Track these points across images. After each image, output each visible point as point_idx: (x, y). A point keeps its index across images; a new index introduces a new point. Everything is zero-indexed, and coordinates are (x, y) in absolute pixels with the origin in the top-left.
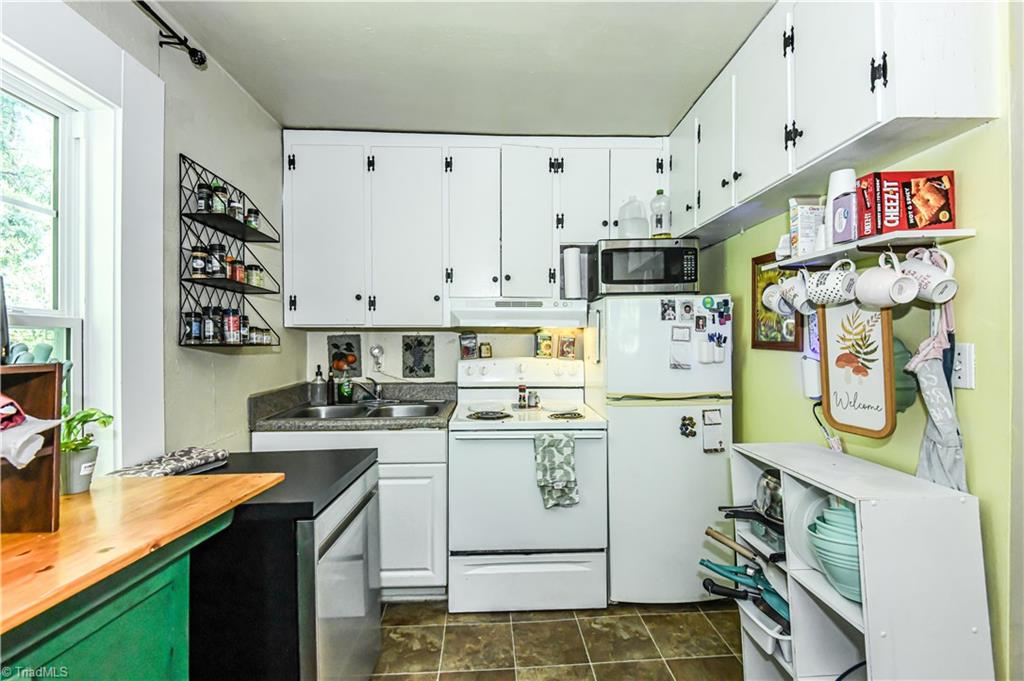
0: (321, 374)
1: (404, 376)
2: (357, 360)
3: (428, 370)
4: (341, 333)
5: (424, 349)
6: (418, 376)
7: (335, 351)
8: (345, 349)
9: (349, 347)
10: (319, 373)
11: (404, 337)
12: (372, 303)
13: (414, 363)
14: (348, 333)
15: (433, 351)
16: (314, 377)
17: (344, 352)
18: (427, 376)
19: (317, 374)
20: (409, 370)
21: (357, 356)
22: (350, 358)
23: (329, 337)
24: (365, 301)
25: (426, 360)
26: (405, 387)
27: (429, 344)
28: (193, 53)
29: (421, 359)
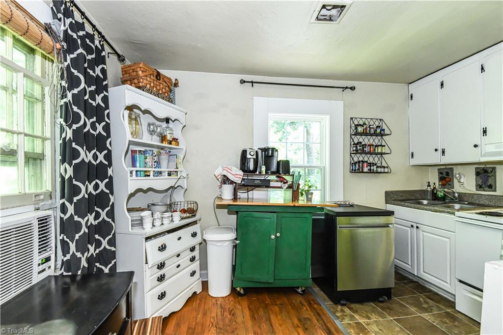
0: (430, 186)
1: (477, 190)
2: (451, 180)
3: (491, 187)
4: (444, 167)
5: (489, 174)
6: (484, 191)
7: (441, 175)
8: (446, 175)
9: (447, 174)
10: (429, 186)
11: (476, 168)
12: (443, 152)
13: (482, 182)
14: (447, 167)
15: (495, 176)
16: (426, 187)
17: (445, 176)
18: (490, 191)
19: (428, 186)
20: (479, 187)
21: (452, 178)
22: (447, 179)
23: (438, 169)
24: (440, 152)
25: (490, 182)
26: (475, 196)
27: (491, 172)
28: (351, 88)
29: (487, 180)
